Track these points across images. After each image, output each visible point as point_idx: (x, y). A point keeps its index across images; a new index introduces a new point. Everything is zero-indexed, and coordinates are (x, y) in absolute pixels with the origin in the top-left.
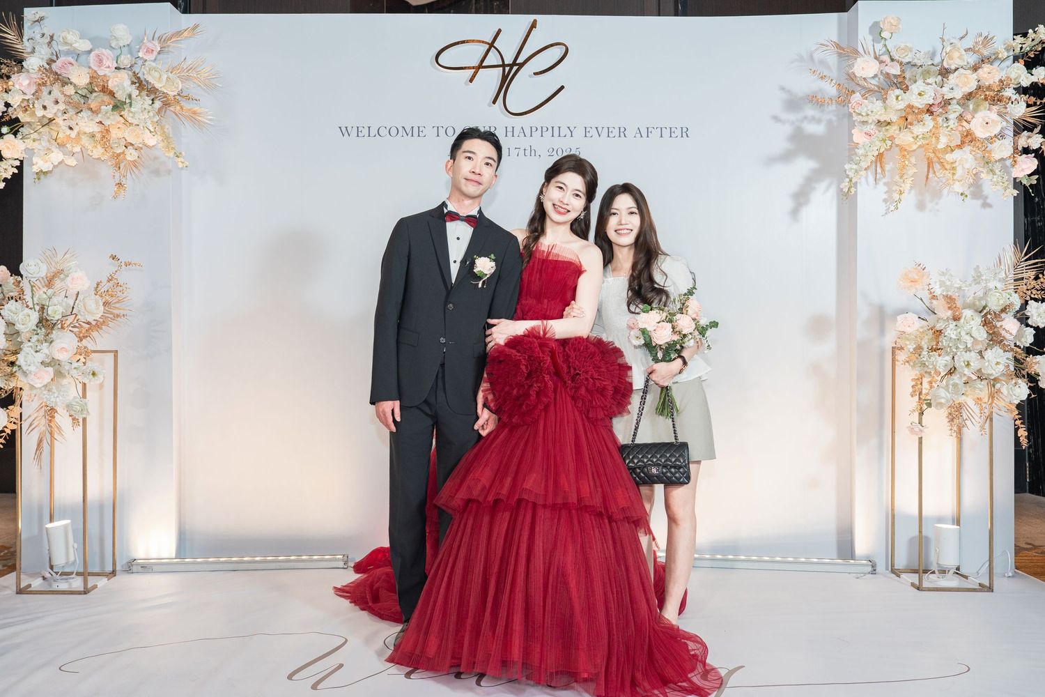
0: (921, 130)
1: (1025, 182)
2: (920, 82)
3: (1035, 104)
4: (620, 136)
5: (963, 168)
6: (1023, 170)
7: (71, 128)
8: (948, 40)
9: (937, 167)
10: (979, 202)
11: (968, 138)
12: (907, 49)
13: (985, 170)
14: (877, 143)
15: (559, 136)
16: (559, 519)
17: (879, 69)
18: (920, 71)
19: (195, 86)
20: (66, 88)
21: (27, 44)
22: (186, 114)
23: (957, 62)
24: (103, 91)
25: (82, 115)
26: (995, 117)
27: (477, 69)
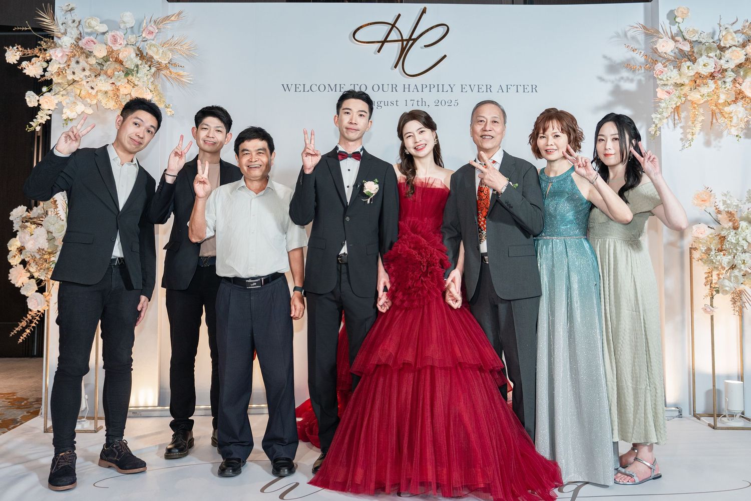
0: (706, 90)
2: (704, 54)
4: (487, 92)
5: (738, 117)
8: (724, 26)
9: (719, 116)
11: (740, 96)
12: (695, 32)
14: (675, 99)
15: (443, 91)
17: (675, 46)
18: (704, 47)
19: (180, 56)
20: (89, 59)
21: (61, 27)
22: (173, 76)
23: (731, 43)
24: (115, 61)
25: (99, 78)
27: (383, 43)
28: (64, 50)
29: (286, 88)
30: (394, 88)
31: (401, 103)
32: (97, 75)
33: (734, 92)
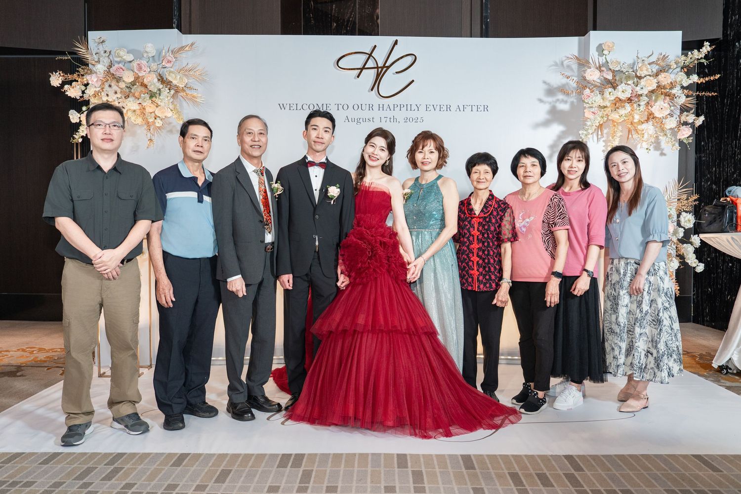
0: (624, 112)
1: (685, 141)
2: (624, 82)
3: (692, 96)
4: (447, 111)
5: (648, 134)
6: (683, 135)
8: (641, 58)
9: (633, 132)
10: (658, 153)
11: (651, 117)
12: (618, 63)
13: (662, 134)
14: (599, 119)
15: (411, 110)
17: (600, 75)
19: (194, 80)
20: (120, 84)
21: (95, 56)
22: (189, 97)
23: (645, 73)
24: (141, 85)
25: (128, 99)
26: (666, 105)
27: (362, 69)
28: (98, 75)
29: (282, 106)
30: (371, 107)
31: (377, 120)
32: (127, 97)
33: (646, 113)
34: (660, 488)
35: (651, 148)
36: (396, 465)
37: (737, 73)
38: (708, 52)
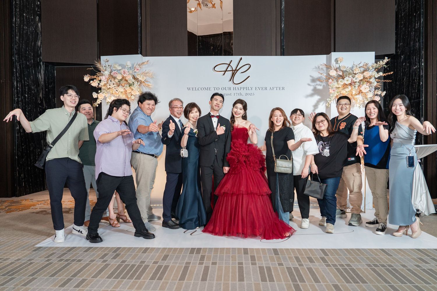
0: (347, 90)
2: (348, 76)
3: (380, 82)
4: (265, 90)
5: (359, 100)
7: (117, 91)
8: (356, 65)
11: (360, 92)
12: (345, 67)
13: (366, 100)
14: (336, 93)
15: (248, 90)
16: (249, 197)
17: (337, 73)
18: (348, 73)
19: (149, 77)
20: (115, 80)
21: (104, 67)
22: (146, 85)
23: (358, 72)
24: (125, 80)
25: (119, 87)
26: (368, 87)
27: (225, 71)
28: (105, 76)
29: (189, 89)
30: (230, 89)
31: (233, 94)
32: (118, 86)
33: (358, 90)
34: (364, 263)
35: (361, 106)
36: (243, 253)
37: (403, 70)
38: (387, 61)
